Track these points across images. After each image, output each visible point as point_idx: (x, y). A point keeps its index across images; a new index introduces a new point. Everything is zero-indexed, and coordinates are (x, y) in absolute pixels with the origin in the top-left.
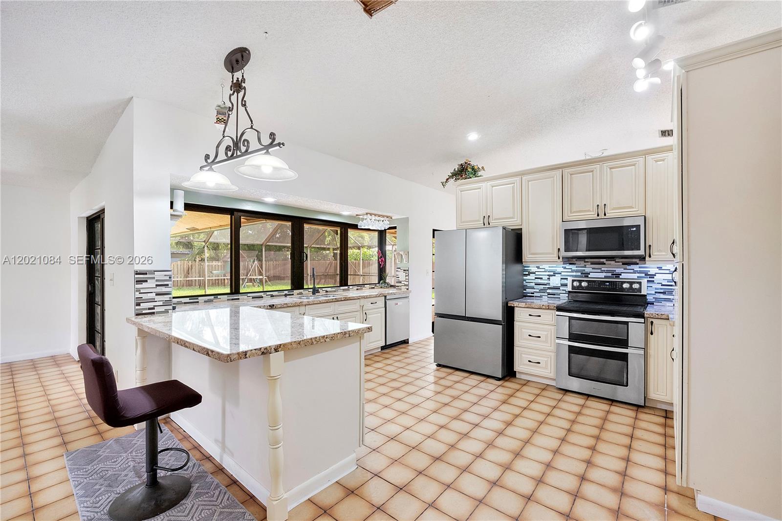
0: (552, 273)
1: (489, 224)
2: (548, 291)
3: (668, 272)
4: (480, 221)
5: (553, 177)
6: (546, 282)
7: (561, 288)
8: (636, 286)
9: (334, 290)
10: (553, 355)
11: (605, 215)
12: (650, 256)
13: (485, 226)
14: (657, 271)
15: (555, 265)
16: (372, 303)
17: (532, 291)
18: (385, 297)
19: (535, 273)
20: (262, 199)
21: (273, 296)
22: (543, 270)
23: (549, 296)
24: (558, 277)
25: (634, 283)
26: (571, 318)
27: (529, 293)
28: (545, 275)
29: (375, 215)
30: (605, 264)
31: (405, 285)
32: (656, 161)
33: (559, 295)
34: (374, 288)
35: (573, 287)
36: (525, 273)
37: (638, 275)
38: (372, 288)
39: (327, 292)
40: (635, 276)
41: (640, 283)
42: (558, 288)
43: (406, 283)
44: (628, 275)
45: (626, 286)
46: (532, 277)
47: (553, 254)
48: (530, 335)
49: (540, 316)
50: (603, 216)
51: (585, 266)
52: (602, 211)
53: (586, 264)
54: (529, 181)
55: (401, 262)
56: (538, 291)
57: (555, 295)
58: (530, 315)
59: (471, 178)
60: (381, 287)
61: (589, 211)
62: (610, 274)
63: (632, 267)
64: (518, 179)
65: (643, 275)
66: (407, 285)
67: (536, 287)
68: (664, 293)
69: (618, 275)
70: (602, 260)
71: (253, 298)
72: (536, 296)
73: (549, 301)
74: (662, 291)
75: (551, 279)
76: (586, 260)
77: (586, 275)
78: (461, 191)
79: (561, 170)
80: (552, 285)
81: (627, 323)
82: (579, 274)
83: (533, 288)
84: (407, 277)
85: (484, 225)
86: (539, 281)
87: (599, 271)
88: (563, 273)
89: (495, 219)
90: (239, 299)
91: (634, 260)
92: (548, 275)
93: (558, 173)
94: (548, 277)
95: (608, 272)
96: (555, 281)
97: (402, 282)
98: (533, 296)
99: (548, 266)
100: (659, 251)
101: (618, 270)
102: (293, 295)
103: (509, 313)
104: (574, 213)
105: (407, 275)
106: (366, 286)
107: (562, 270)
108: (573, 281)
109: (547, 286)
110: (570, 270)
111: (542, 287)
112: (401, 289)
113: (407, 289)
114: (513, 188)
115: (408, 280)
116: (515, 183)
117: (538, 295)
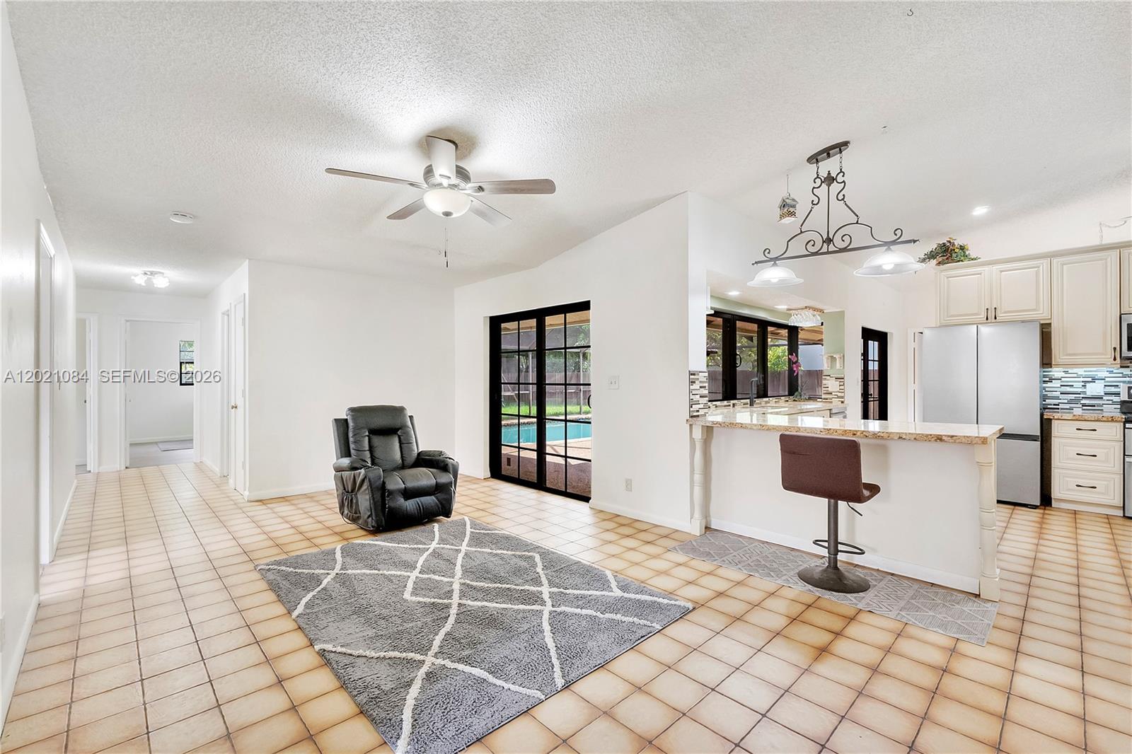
0: (1090, 379)
1: (995, 318)
2: (1082, 402)
4: (980, 315)
5: (1106, 259)
6: (1081, 390)
7: (1104, 398)
13: (989, 321)
15: (1095, 369)
17: (1056, 401)
22: (1075, 375)
23: (1084, 408)
24: (1100, 384)
27: (1051, 405)
28: (1079, 382)
33: (1102, 406)
36: (1045, 379)
42: (1101, 398)
43: (839, 394)
46: (1056, 384)
47: (1104, 354)
48: (1078, 454)
49: (1095, 430)
54: (1063, 265)
55: (831, 368)
56: (1066, 401)
57: (1093, 407)
58: (1078, 429)
59: (962, 261)
60: (794, 400)
64: (1046, 262)
66: (842, 397)
67: (1063, 396)
72: (1062, 409)
75: (1087, 387)
79: (1118, 250)
80: (1089, 394)
83: (1057, 398)
84: (842, 387)
85: (987, 319)
86: (1068, 389)
88: (1107, 379)
89: (1008, 312)
92: (1083, 382)
93: (1115, 253)
94: (1083, 384)
96: (1096, 389)
98: (1058, 409)
99: (1083, 370)
103: (1046, 425)
105: (842, 384)
107: (1108, 374)
108: (1129, 388)
109: (1083, 396)
110: (1121, 375)
111: (1072, 397)
112: (831, 402)
113: (842, 402)
114: (1037, 273)
115: (842, 391)
116: (1041, 267)
117: (1067, 406)
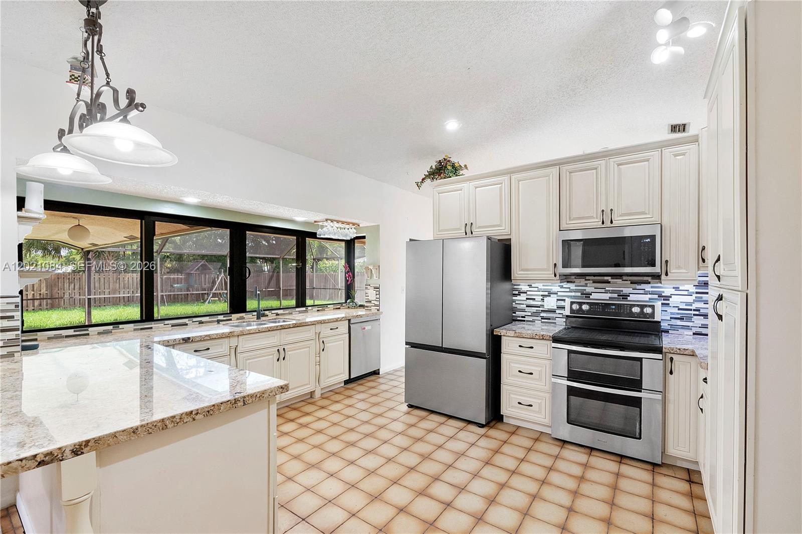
0: (546, 293)
1: (472, 233)
2: (542, 315)
3: (686, 293)
4: (461, 230)
5: (549, 176)
6: (540, 303)
7: (558, 311)
8: (648, 310)
9: (287, 312)
10: (548, 396)
11: (612, 222)
12: (667, 274)
13: (468, 236)
14: (673, 291)
15: (551, 284)
16: (331, 329)
17: (523, 314)
18: (349, 320)
19: (526, 293)
20: (181, 198)
21: (203, 323)
22: (536, 289)
23: (543, 320)
24: (553, 298)
25: (646, 306)
26: (570, 352)
27: (519, 317)
28: (539, 295)
29: (338, 222)
30: (609, 282)
31: (376, 305)
32: (675, 156)
33: (555, 319)
34: (339, 308)
35: (572, 311)
36: (514, 292)
37: (650, 296)
38: (336, 309)
39: (277, 315)
40: (646, 297)
41: (653, 307)
42: (554, 311)
43: (377, 302)
44: (638, 296)
45: (636, 310)
46: (523, 297)
47: (548, 270)
48: (520, 371)
49: (532, 348)
50: (609, 224)
51: (586, 285)
52: (607, 217)
53: (587, 282)
54: (519, 181)
55: (371, 278)
56: (530, 314)
57: (550, 319)
58: (520, 346)
59: (451, 177)
60: (348, 308)
61: (592, 217)
62: (616, 295)
63: (643, 286)
64: (506, 178)
65: (656, 296)
66: (378, 305)
67: (528, 309)
68: (681, 319)
69: (625, 297)
70: (606, 278)
71: (172, 326)
72: (528, 321)
73: (543, 327)
74: (679, 316)
75: (545, 301)
76: (587, 278)
77: (588, 295)
78: (439, 194)
79: (558, 167)
80: (546, 307)
81: (640, 360)
82: (579, 294)
83: (523, 311)
84: (378, 296)
85: (466, 234)
86: (531, 302)
87: (603, 291)
88: (559, 293)
89: (479, 227)
90: (151, 328)
91: (645, 278)
92: (542, 296)
93: (555, 171)
94: (542, 297)
95: (613, 292)
96: (551, 303)
97: (372, 302)
98: (524, 321)
99: (542, 284)
100: (679, 267)
101: (626, 291)
102: (231, 320)
103: (495, 343)
104: (574, 219)
105: (378, 293)
106: (329, 306)
107: (558, 289)
108: (572, 303)
109: (541, 309)
110: (568, 290)
111: (534, 309)
112: (371, 310)
113: (378, 310)
114: (501, 189)
115: (378, 299)
116: (504, 183)
117: (531, 319)
